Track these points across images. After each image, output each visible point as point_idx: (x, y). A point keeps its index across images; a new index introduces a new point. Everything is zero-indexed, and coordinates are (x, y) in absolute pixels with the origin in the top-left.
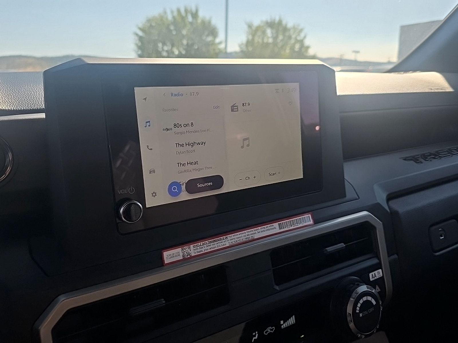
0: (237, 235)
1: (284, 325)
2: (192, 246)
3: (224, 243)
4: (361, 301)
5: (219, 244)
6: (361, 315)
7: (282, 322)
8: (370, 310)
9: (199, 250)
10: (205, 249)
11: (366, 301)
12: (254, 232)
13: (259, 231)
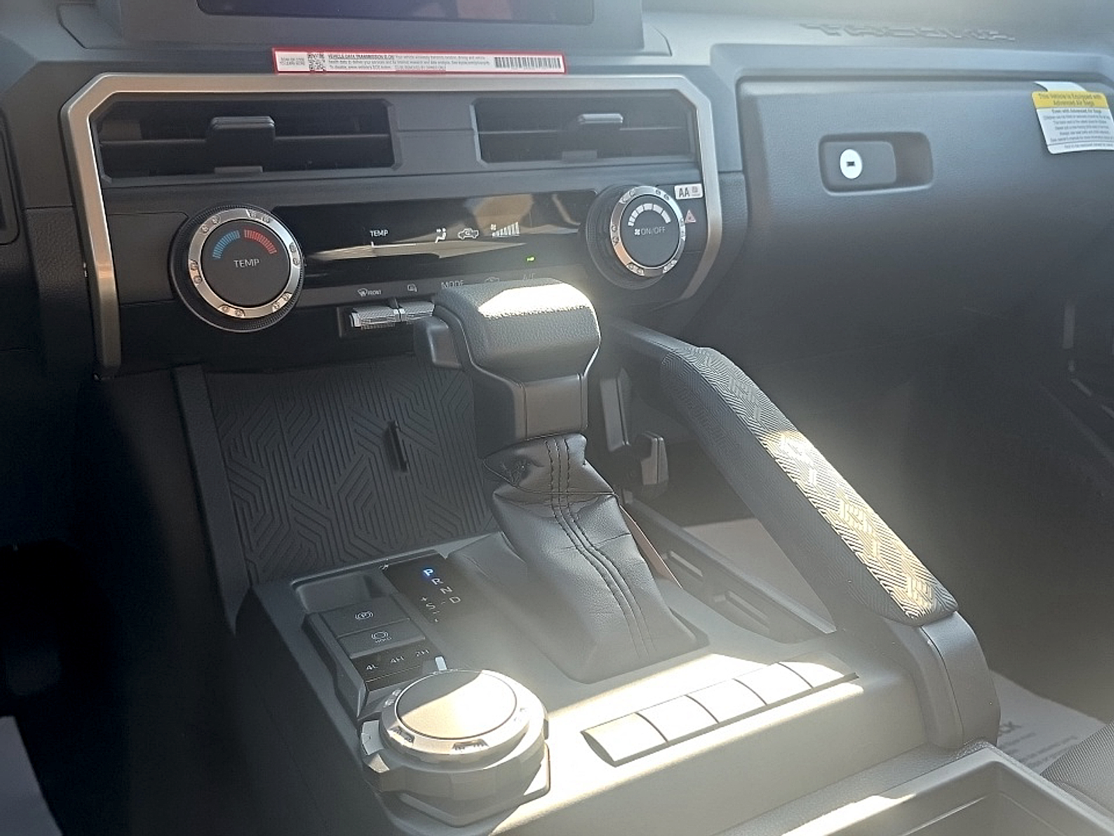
0: (413, 57)
1: (498, 232)
2: (326, 54)
3: (388, 65)
4: (640, 209)
5: (377, 64)
6: (637, 232)
7: (493, 227)
8: (656, 230)
9: (339, 65)
10: (350, 65)
11: (648, 211)
12: (445, 60)
13: (454, 60)
